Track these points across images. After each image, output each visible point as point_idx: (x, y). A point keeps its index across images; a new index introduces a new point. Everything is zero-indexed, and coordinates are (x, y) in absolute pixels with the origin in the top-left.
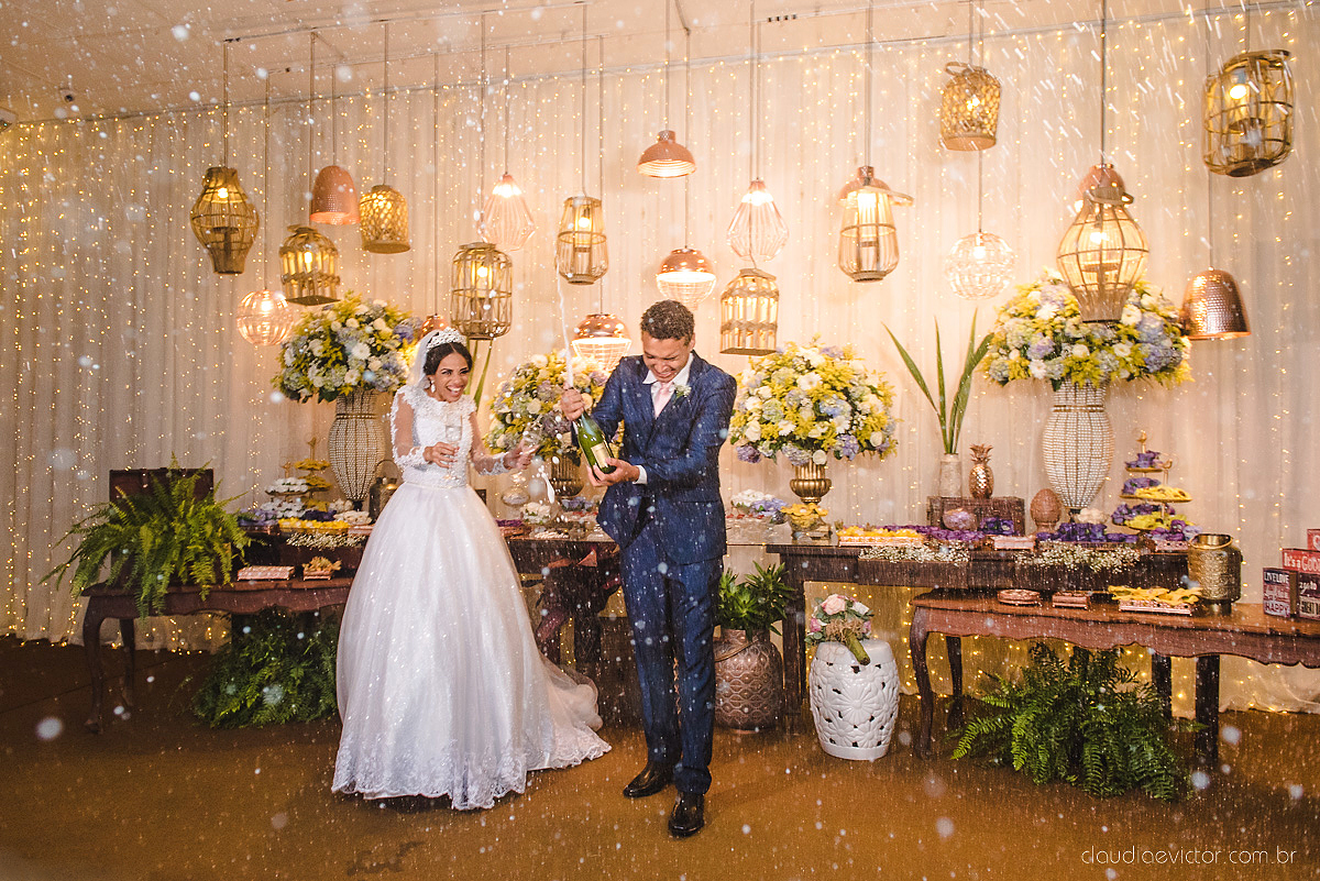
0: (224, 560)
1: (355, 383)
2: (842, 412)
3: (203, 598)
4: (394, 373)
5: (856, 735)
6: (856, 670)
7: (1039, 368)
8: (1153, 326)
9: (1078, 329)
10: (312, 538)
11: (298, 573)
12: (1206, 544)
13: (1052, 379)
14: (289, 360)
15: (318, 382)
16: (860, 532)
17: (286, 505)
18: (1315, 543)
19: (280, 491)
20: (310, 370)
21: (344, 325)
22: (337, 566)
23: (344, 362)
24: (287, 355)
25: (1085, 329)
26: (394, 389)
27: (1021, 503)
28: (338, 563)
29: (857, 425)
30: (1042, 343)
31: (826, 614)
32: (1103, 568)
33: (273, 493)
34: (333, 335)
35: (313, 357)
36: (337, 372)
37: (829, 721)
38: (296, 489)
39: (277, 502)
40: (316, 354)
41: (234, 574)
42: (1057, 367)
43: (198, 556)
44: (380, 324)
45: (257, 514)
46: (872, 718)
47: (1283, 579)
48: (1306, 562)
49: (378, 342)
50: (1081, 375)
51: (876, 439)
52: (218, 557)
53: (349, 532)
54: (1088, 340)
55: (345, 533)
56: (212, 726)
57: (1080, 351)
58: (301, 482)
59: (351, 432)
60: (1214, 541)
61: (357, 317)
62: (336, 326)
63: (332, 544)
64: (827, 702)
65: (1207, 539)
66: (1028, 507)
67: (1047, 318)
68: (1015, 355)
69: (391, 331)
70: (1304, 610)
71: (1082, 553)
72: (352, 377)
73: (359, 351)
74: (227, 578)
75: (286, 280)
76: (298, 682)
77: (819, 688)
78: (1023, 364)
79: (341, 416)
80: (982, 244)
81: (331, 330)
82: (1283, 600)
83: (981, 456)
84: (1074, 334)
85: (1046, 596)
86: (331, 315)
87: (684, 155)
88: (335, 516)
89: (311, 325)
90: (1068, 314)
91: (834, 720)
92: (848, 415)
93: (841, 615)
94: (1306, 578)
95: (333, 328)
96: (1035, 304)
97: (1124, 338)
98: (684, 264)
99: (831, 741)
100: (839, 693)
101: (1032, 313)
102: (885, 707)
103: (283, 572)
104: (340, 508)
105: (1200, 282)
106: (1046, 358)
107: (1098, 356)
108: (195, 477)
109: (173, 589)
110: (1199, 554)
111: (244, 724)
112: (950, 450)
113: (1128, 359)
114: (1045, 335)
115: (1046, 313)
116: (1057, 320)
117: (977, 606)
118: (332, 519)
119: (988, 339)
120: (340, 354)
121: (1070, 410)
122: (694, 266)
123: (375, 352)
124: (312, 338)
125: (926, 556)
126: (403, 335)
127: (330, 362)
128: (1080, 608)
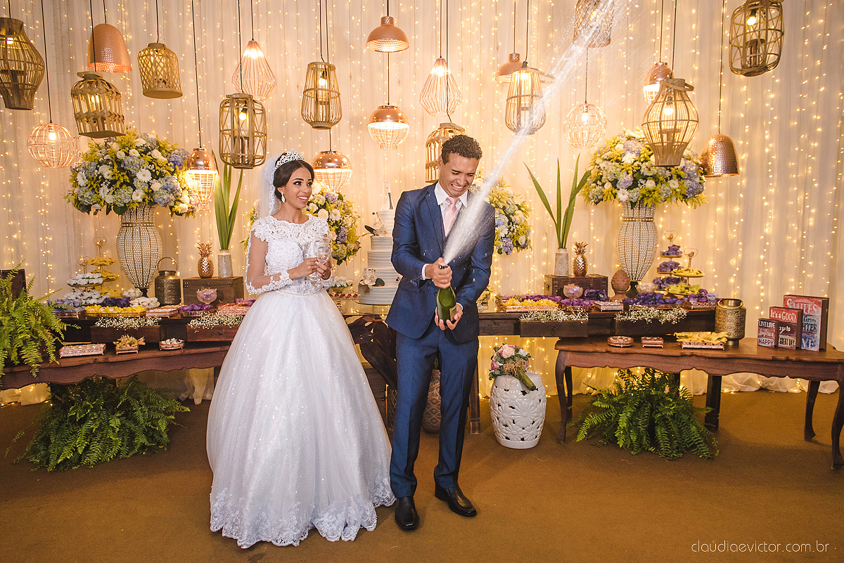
0: (49, 344)
1: (141, 200)
2: (504, 223)
3: (34, 374)
4: (172, 192)
5: (524, 433)
6: (524, 393)
7: (623, 194)
8: (692, 169)
9: (650, 170)
10: (118, 320)
11: (110, 348)
12: (727, 305)
13: (631, 202)
14: (82, 182)
15: (110, 199)
16: (517, 302)
17: (87, 295)
18: (788, 304)
19: (82, 284)
20: (101, 190)
21: (127, 154)
22: (142, 341)
23: (131, 184)
24: (79, 178)
25: (654, 171)
26: (172, 204)
27: (606, 279)
28: (142, 339)
29: (513, 231)
30: (626, 178)
31: (502, 358)
32: (667, 321)
33: (75, 285)
34: (119, 162)
35: (103, 179)
36: (126, 191)
37: (506, 426)
38: (95, 281)
39: (79, 292)
40: (106, 177)
41: (57, 354)
42: (635, 194)
43: (25, 341)
44: (156, 154)
45: (66, 303)
46: (534, 422)
47: (772, 325)
48: (784, 315)
49: (157, 168)
50: (650, 199)
51: (522, 240)
52: (43, 342)
53: (147, 315)
54: (654, 177)
55: (143, 315)
56: (50, 469)
57: (650, 184)
58: (97, 276)
59: (136, 238)
60: (731, 303)
61: (137, 148)
62: (121, 155)
63: (135, 324)
64: (505, 415)
65: (728, 302)
66: (610, 281)
67: (629, 162)
68: (608, 186)
69: (166, 159)
70: (782, 343)
71: (654, 312)
72: (138, 195)
73: (143, 176)
74: (53, 357)
75: (78, 117)
76: (118, 429)
77: (499, 405)
78: (614, 192)
79: (125, 225)
80: (587, 112)
81: (116, 158)
82: (771, 337)
83: (580, 250)
84: (647, 173)
85: (637, 339)
86: (115, 146)
87: (400, 36)
88: (131, 302)
89: (98, 154)
90: (642, 160)
91: (510, 426)
92: (506, 224)
93: (512, 358)
94: (784, 324)
95: (118, 156)
96: (621, 153)
97: (675, 176)
98: (388, 116)
99: (507, 438)
100: (513, 408)
101: (619, 158)
102: (541, 414)
103: (97, 349)
104: (133, 295)
105: (712, 142)
106: (629, 188)
107: (661, 188)
108: (11, 277)
109: (8, 370)
110: (724, 312)
111: (76, 465)
112: (562, 246)
113: (678, 190)
114: (628, 174)
115: (628, 159)
116: (636, 164)
117: (599, 349)
118: (128, 305)
119: (588, 174)
120: (126, 177)
121: (635, 221)
122: (396, 118)
123: (155, 176)
124: (100, 164)
125: (563, 317)
126: (175, 163)
127: (118, 183)
128: (658, 347)
